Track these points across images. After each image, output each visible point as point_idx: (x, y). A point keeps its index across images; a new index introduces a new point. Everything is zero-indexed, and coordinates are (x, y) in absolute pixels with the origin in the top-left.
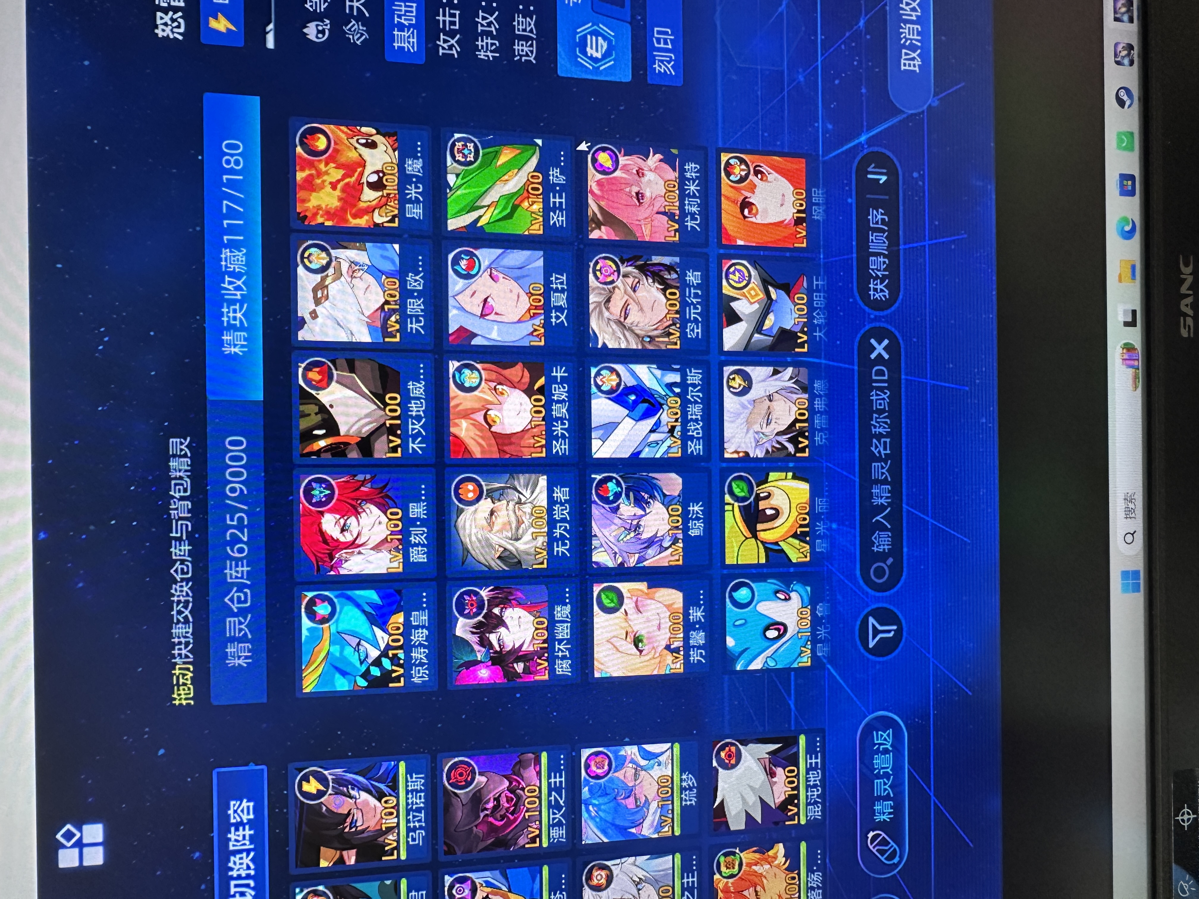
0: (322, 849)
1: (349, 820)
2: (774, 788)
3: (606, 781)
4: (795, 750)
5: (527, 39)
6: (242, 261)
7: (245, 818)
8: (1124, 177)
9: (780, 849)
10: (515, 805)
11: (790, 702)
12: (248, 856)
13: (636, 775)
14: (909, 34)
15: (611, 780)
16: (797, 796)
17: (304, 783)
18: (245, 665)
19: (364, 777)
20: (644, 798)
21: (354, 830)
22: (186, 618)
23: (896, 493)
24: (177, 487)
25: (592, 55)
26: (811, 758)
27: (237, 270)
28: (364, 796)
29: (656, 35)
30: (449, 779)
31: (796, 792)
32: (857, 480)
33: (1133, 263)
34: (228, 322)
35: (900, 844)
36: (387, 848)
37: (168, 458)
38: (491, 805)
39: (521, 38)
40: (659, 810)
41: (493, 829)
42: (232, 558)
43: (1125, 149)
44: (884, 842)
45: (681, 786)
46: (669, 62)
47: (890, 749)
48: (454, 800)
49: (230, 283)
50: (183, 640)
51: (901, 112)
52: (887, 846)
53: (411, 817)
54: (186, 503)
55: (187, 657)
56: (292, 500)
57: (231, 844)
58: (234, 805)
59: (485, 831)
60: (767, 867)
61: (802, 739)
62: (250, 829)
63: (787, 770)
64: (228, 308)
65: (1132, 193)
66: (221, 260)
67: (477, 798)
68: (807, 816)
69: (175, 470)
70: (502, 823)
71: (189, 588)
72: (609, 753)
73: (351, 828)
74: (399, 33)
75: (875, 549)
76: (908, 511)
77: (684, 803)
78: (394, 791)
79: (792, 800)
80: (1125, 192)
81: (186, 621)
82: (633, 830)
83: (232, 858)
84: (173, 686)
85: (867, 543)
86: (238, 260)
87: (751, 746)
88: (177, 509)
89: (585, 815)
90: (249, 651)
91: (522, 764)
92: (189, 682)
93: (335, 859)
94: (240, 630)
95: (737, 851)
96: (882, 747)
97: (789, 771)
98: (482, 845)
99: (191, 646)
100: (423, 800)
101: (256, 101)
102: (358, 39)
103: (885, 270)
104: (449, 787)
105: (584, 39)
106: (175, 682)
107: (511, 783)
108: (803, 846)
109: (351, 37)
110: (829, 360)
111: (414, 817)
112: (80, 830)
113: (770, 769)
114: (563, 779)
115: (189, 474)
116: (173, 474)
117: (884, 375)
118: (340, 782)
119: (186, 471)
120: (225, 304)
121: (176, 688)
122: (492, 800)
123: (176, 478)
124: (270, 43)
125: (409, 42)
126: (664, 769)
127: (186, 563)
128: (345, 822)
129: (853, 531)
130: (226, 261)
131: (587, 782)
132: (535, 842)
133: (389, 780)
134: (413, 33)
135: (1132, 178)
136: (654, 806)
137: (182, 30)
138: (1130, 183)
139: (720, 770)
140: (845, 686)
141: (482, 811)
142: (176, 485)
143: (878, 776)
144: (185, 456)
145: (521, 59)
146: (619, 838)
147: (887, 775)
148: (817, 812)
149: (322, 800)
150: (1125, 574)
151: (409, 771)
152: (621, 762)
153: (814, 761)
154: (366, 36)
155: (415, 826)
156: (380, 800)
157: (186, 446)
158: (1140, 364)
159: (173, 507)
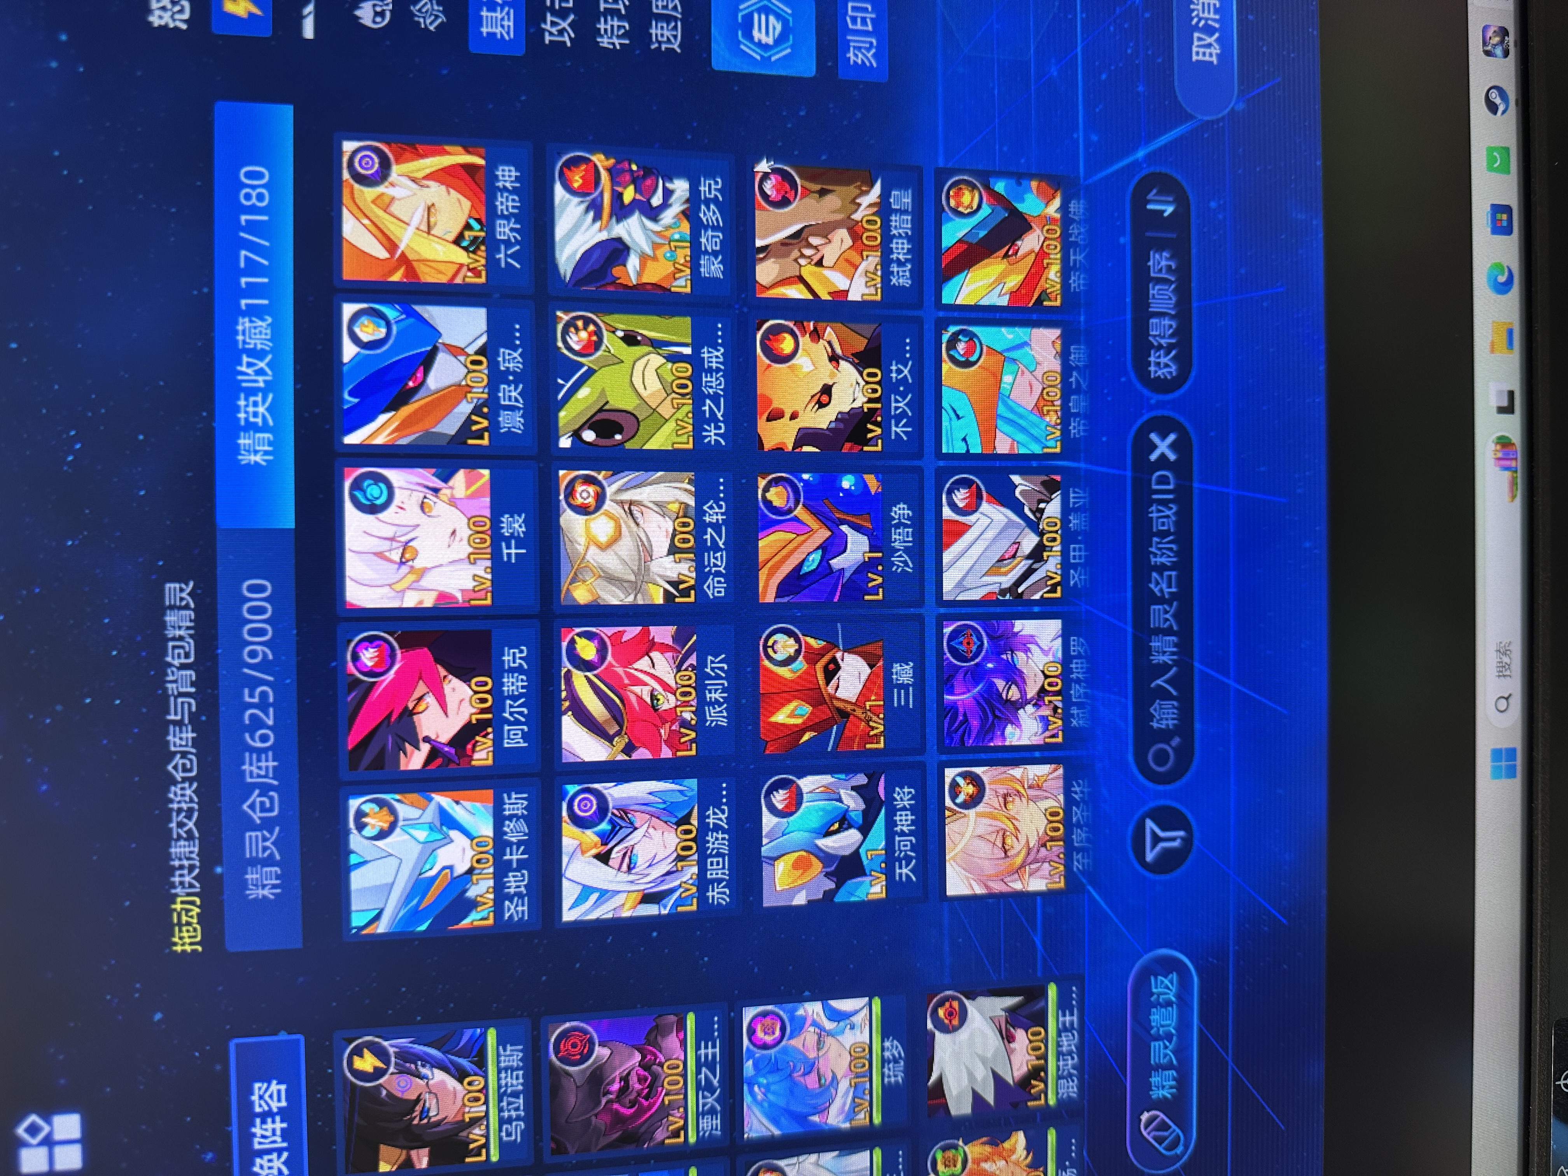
0: (383, 1148)
1: (418, 1108)
2: (1012, 1057)
3: (779, 1052)
4: (1042, 1004)
5: (668, 19)
6: (266, 334)
7: (275, 1106)
8: (1497, 209)
9: (1019, 1139)
10: (651, 1086)
11: (1035, 939)
12: (279, 1157)
13: (820, 1044)
14: (1203, 12)
15: (785, 1051)
16: (1045, 1069)
17: (356, 1058)
18: (272, 897)
19: (439, 1050)
20: (830, 1075)
21: (425, 1121)
22: (189, 832)
23: (1185, 648)
24: (176, 651)
25: (760, 41)
26: (1064, 1015)
27: (259, 347)
28: (439, 1076)
29: (850, 12)
30: (557, 1051)
31: (1042, 1062)
32: (1129, 629)
33: (1510, 326)
34: (246, 419)
35: (1184, 1126)
36: (472, 1146)
37: (162, 609)
38: (616, 1087)
39: (660, 17)
40: (852, 1090)
41: (618, 1120)
42: (252, 750)
43: (1496, 170)
44: (1164, 1126)
45: (883, 1056)
46: (868, 50)
47: (1174, 999)
48: (565, 1081)
49: (250, 365)
50: (186, 863)
51: (1192, 117)
52: (1166, 1130)
53: (504, 1104)
54: (188, 672)
55: (191, 886)
56: (335, 667)
57: (256, 1140)
58: (260, 1089)
59: (608, 1122)
60: (1002, 1163)
61: (1052, 991)
62: (282, 1121)
63: (1030, 1031)
64: (246, 399)
65: (1508, 231)
66: (236, 333)
67: (597, 1077)
68: (1057, 1093)
69: (174, 627)
70: (632, 1110)
71: (194, 792)
72: (781, 1013)
73: (421, 1120)
74: (489, 14)
75: (1155, 725)
76: (1201, 672)
77: (886, 1080)
78: (480, 1068)
79: (1037, 1073)
80: (1499, 229)
81: (190, 836)
82: (816, 1118)
83: (258, 1161)
84: (173, 925)
85: (1142, 717)
86: (261, 333)
87: (982, 1000)
88: (175, 681)
89: (747, 1099)
90: (277, 878)
91: (660, 1031)
92: (195, 921)
93: (399, 1162)
94: (265, 849)
95: (961, 1143)
96: (1162, 997)
97: (1034, 1034)
98: (604, 1142)
99: (197, 871)
100: (521, 1081)
101: (288, 110)
102: (431, 23)
103: (1172, 336)
104: (558, 1063)
105: (749, 18)
106: (175, 920)
107: (643, 1057)
108: (1052, 1136)
109: (422, 20)
110: (1091, 463)
111: (509, 1104)
112: (49, 1122)
113: (1007, 1030)
114: (718, 1050)
115: (192, 632)
116: (170, 633)
117: (1168, 484)
118: (405, 1056)
119: (188, 628)
120: (242, 396)
121: (177, 929)
122: (618, 1080)
123: (174, 639)
124: (309, 31)
125: (502, 26)
126: (858, 1033)
127: (190, 756)
128: (414, 1111)
129: (1123, 700)
130: (244, 333)
131: (751, 1055)
132: (678, 1136)
133: (474, 1054)
134: (508, 13)
135: (1507, 209)
136: (844, 1085)
137: (186, 16)
138: (1505, 217)
139: (937, 1033)
140: (1112, 915)
141: (605, 1095)
142: (174, 647)
143: (1158, 1038)
144: (187, 607)
145: (660, 47)
146: (795, 1129)
147: (1169, 1037)
148: (1071, 1089)
149: (381, 1081)
150: (1497, 754)
151: (501, 1042)
152: (799, 1025)
153: (1068, 1018)
154: (442, 18)
155: (510, 1117)
156: (461, 1081)
157: (189, 594)
158: (1518, 463)
159: (171, 678)
